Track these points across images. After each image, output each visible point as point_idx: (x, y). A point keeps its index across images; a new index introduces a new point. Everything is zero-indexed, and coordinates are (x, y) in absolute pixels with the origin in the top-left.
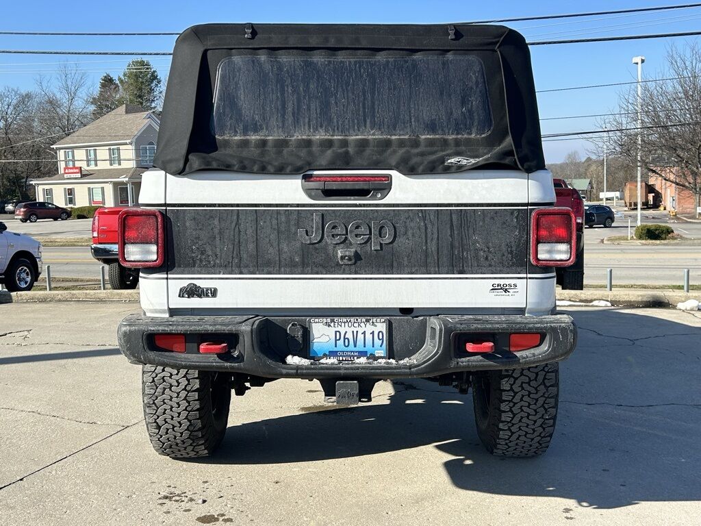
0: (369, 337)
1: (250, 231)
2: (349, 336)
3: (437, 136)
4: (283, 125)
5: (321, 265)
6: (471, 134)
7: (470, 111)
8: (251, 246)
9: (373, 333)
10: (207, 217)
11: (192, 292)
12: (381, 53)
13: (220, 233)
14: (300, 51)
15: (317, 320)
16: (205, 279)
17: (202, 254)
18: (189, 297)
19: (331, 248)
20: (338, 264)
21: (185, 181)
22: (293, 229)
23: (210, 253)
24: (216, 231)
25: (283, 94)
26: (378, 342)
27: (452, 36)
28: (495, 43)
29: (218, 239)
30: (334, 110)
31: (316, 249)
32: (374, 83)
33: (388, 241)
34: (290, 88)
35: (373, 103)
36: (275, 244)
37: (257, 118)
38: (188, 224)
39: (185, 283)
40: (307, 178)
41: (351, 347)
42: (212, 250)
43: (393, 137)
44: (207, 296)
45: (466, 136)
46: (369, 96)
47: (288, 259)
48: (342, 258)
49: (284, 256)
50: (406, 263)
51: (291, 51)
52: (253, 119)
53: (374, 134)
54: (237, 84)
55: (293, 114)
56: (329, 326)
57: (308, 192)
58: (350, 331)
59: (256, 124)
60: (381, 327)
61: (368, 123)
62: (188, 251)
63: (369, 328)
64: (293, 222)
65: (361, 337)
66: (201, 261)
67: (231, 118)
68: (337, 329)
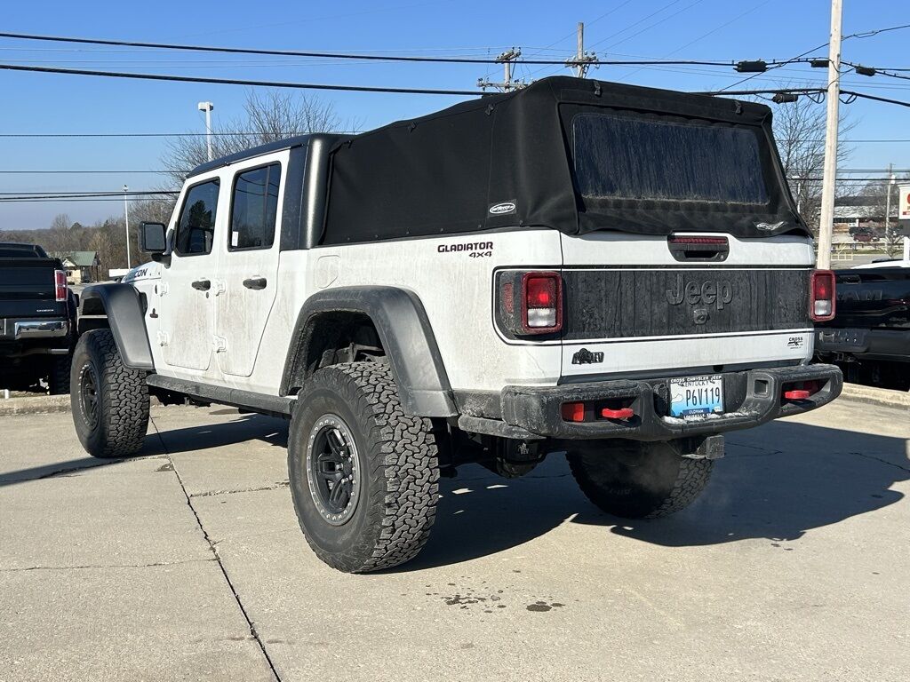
0: (710, 393)
1: (629, 293)
2: (696, 394)
3: (738, 203)
4: (632, 185)
5: (681, 325)
6: (758, 202)
7: (755, 181)
8: (630, 308)
9: (712, 390)
10: (596, 278)
11: (583, 357)
12: (692, 121)
13: (606, 295)
14: (636, 113)
15: (675, 380)
16: (594, 343)
17: (591, 317)
18: (580, 364)
19: (689, 308)
20: (694, 324)
21: (578, 242)
22: (662, 290)
23: (597, 316)
24: (603, 293)
25: (627, 155)
26: (716, 398)
27: (738, 111)
28: (760, 120)
29: (604, 301)
30: (666, 173)
31: (679, 309)
32: (691, 150)
33: (728, 301)
34: (632, 149)
35: (692, 168)
36: (648, 306)
37: (611, 177)
38: (580, 286)
39: (578, 349)
40: (671, 239)
41: (698, 406)
42: (598, 313)
43: (710, 202)
44: (596, 361)
45: (755, 203)
46: (688, 161)
47: (658, 321)
48: (699, 318)
49: (655, 317)
50: (738, 321)
51: (629, 112)
52: (609, 179)
53: (696, 199)
54: (591, 141)
55: (638, 175)
56: (682, 385)
57: (674, 252)
58: (696, 388)
59: (611, 184)
60: (717, 383)
61: (691, 189)
62: (579, 316)
63: (709, 386)
64: (662, 284)
65: (704, 393)
66: (589, 324)
67: (591, 177)
68: (687, 388)
